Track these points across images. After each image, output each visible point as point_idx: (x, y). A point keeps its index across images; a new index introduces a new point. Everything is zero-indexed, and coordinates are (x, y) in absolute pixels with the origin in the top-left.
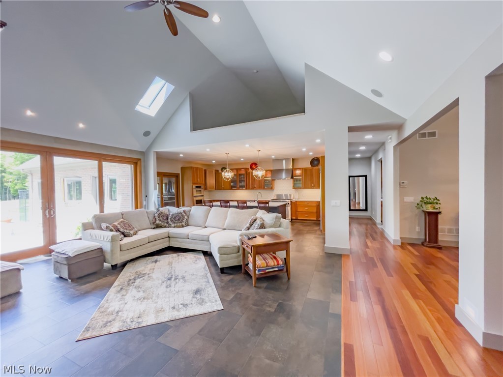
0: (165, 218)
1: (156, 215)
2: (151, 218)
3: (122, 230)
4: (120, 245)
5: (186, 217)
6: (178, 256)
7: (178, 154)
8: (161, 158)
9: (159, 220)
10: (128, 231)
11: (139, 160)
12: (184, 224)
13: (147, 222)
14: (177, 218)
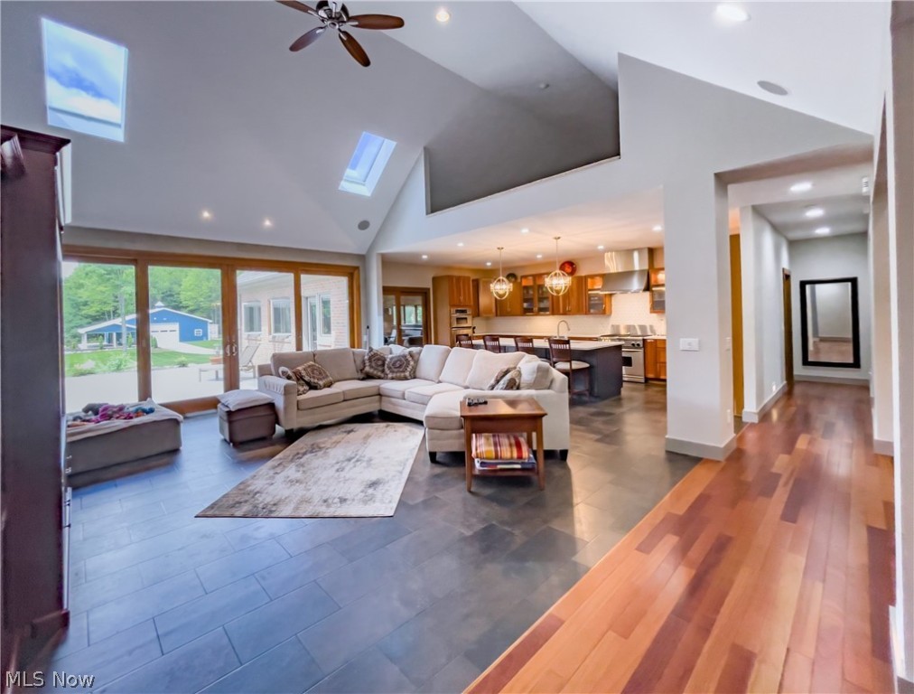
0: (380, 363)
1: (366, 357)
2: (359, 362)
3: (307, 378)
4: (298, 401)
5: (412, 363)
6: (387, 426)
7: (418, 255)
8: (388, 263)
9: (371, 367)
10: (316, 381)
11: (357, 268)
12: (407, 374)
13: (351, 369)
14: (398, 365)
